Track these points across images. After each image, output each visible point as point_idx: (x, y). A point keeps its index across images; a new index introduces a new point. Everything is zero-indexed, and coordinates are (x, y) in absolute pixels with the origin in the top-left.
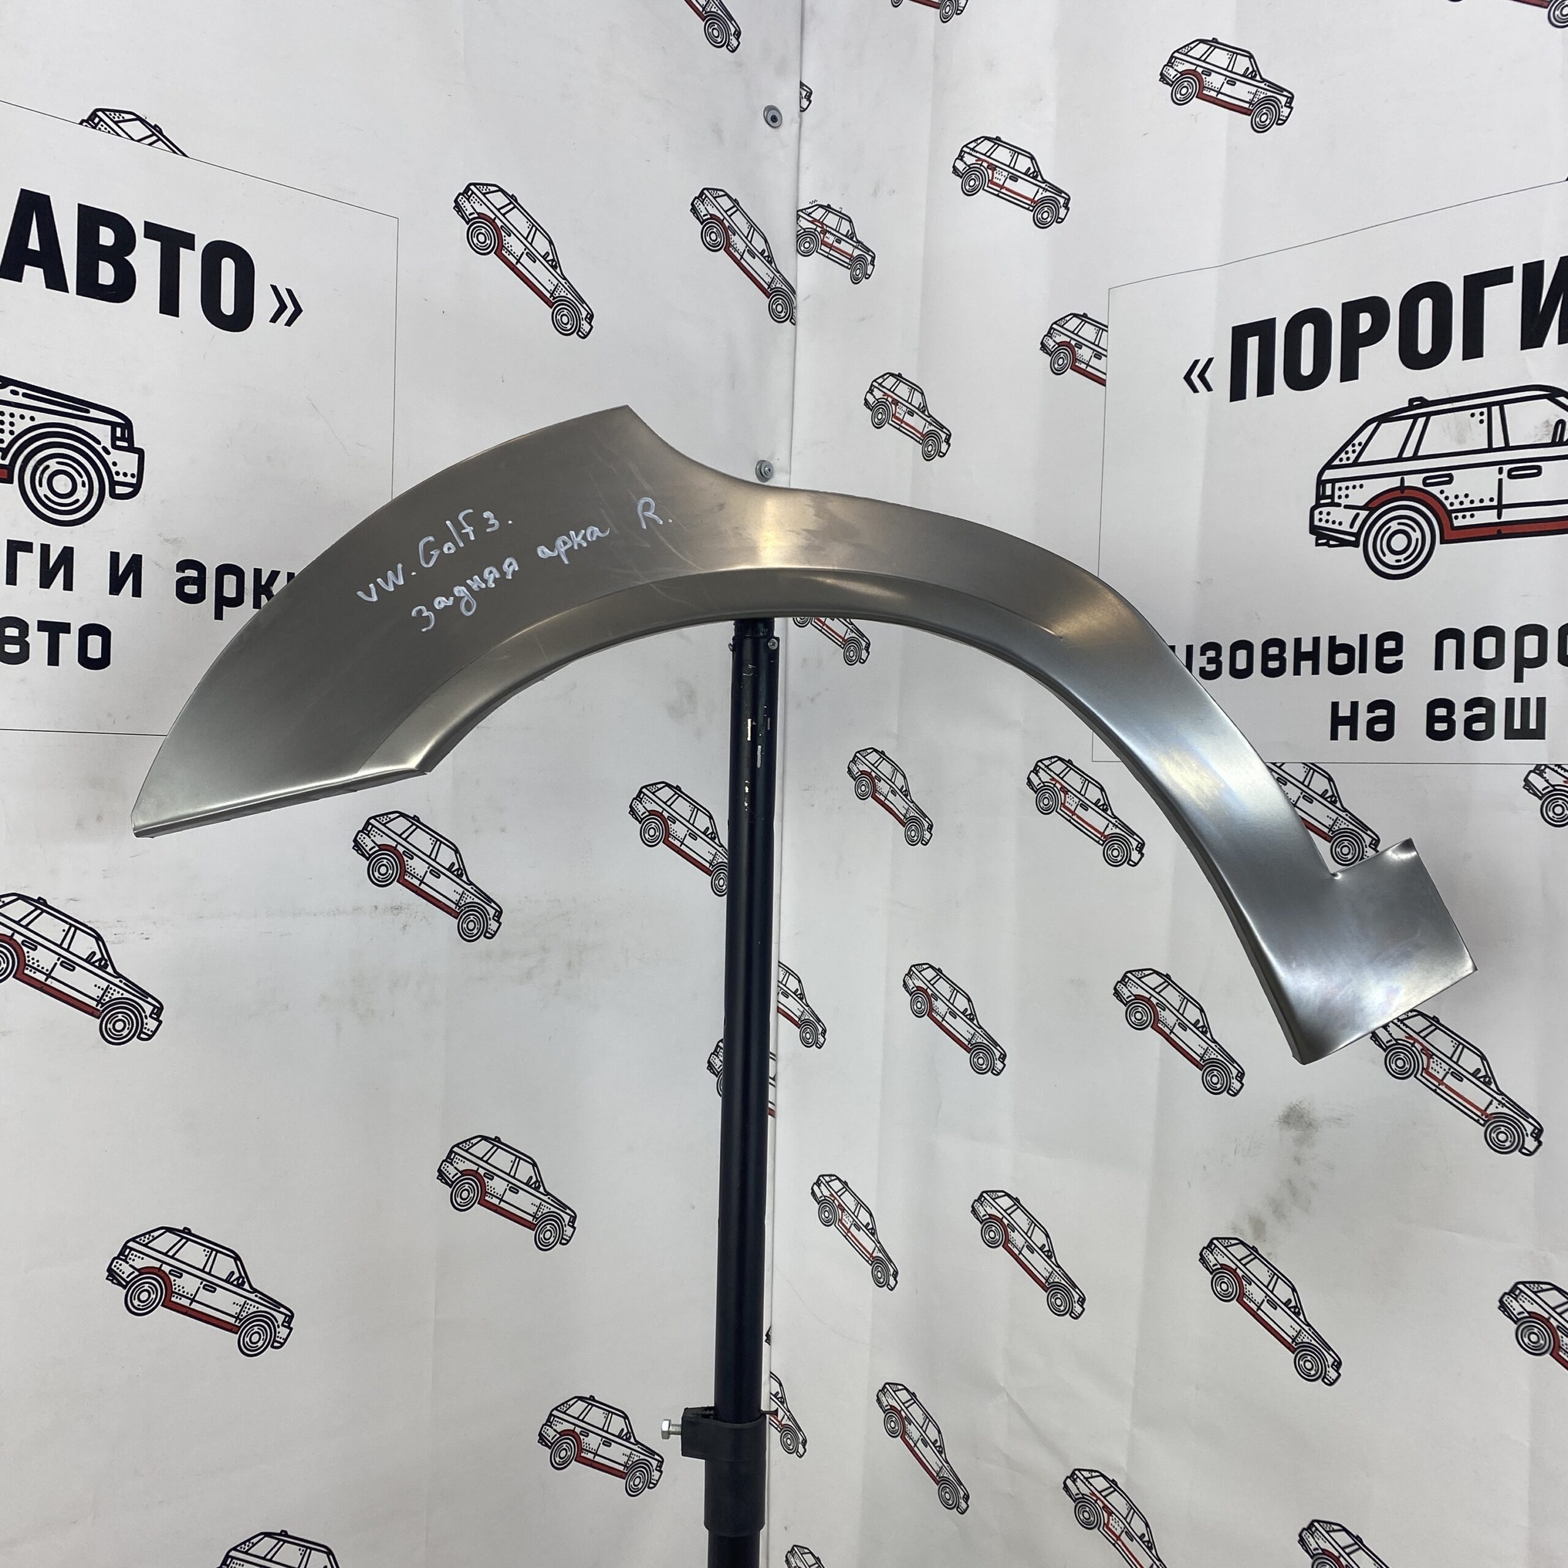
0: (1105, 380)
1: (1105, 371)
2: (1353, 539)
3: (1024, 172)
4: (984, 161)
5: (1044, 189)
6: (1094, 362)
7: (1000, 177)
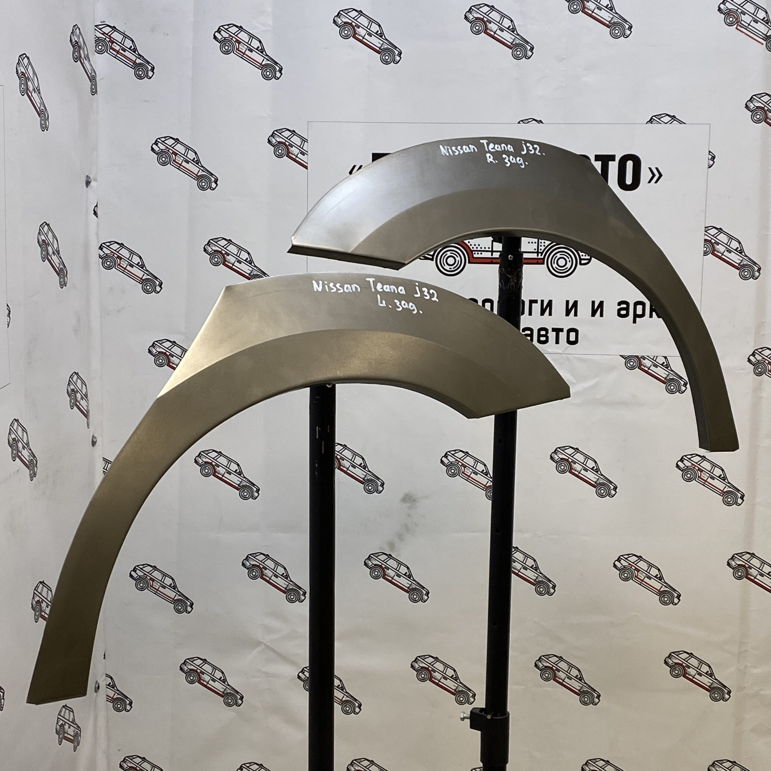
0: (307, 167)
1: (307, 162)
2: (431, 257)
3: (256, 48)
4: (233, 37)
5: (267, 59)
6: (300, 156)
7: (243, 48)
